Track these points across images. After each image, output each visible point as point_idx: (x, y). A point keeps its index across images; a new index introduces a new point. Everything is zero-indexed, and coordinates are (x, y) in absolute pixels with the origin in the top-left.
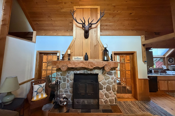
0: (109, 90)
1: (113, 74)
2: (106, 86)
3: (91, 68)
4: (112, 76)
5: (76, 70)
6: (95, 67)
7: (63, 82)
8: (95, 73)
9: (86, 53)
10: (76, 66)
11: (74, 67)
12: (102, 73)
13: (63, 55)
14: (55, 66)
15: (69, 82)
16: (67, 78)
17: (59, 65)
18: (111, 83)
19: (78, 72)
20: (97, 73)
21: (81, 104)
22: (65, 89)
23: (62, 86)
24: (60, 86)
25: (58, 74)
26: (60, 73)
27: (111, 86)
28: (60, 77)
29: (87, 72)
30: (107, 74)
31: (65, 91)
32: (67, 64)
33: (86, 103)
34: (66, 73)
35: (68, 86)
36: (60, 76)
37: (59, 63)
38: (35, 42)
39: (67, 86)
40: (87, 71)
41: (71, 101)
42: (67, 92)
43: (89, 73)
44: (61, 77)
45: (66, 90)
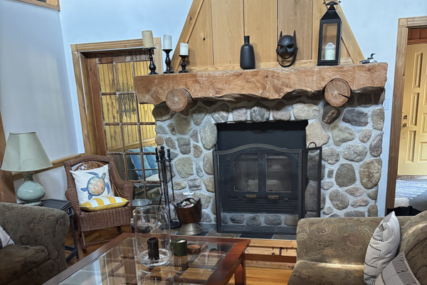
0: (345, 181)
1: (369, 120)
2: (335, 168)
3: (276, 96)
4: (364, 128)
5: (223, 110)
6: (289, 90)
7: (181, 156)
8: (293, 119)
9: (247, 39)
10: (217, 93)
11: (211, 95)
12: (323, 118)
13: (168, 51)
14: (147, 97)
15: (203, 155)
16: (192, 142)
17: (161, 91)
18: (359, 155)
19: (231, 117)
20: (303, 116)
21: (244, 224)
22: (191, 177)
23: (179, 168)
24: (174, 169)
25: (161, 128)
26: (168, 122)
27: (356, 166)
28: (167, 136)
29: (262, 117)
30: (344, 120)
31: (191, 183)
32: (186, 85)
33: (264, 225)
34: (188, 123)
35: (200, 168)
36: (169, 135)
37: (159, 83)
38: (58, 5)
39: (194, 167)
40: (264, 110)
41: (213, 217)
42: (197, 187)
43: (271, 119)
44: (174, 138)
45: (195, 180)
